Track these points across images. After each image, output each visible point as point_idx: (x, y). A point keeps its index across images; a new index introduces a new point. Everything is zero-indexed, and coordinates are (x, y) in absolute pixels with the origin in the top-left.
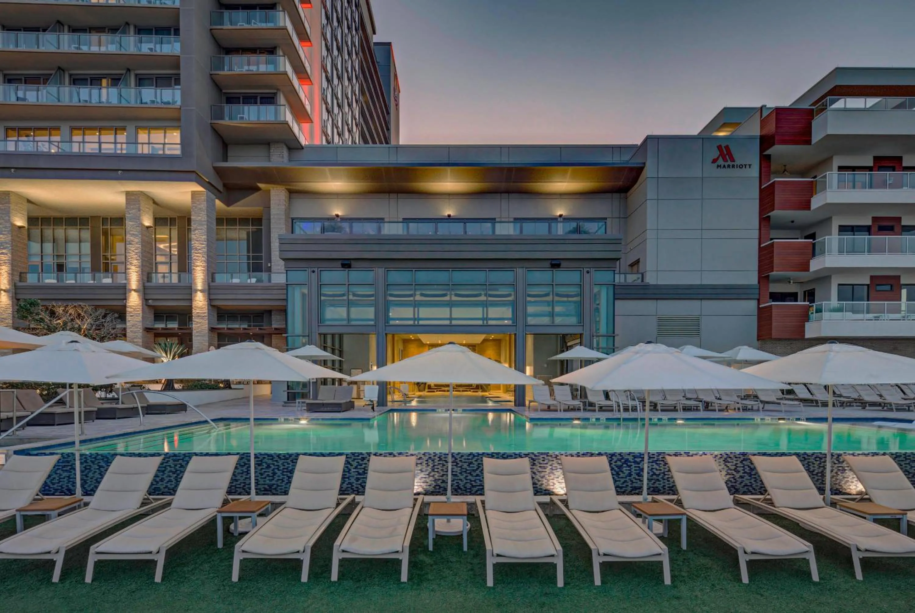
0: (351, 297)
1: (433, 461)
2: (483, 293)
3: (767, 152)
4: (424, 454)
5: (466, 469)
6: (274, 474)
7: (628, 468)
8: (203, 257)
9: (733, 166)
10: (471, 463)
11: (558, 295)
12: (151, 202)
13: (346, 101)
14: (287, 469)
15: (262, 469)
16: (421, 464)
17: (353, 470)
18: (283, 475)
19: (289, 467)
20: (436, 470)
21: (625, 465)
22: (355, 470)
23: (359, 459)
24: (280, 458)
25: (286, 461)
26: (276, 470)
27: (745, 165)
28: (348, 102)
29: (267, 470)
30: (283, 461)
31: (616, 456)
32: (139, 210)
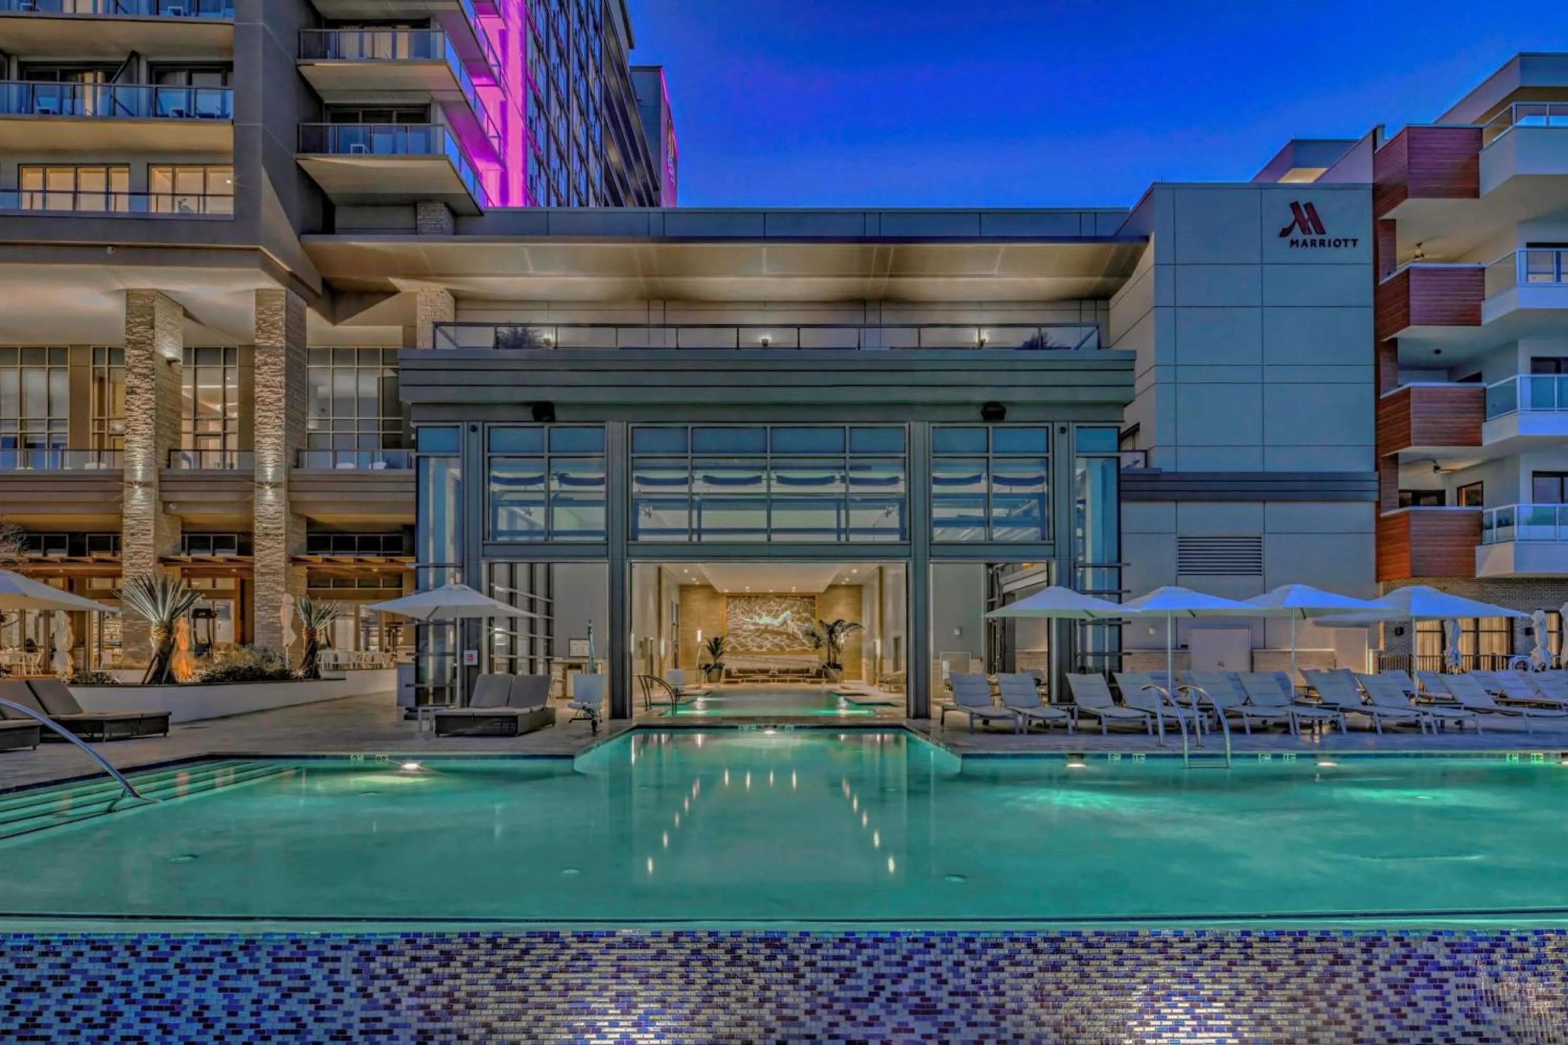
0: (555, 485)
1: (708, 962)
2: (837, 476)
3: (1388, 216)
4: (675, 938)
5: (830, 994)
6: (112, 1016)
7: (1436, 993)
8: (278, 418)
9: (1322, 243)
10: (850, 972)
11: (998, 480)
12: (180, 313)
13: (575, 150)
14: (161, 996)
15: (67, 996)
16: (662, 976)
17: (407, 1001)
18: (145, 1020)
19: (169, 990)
20: (718, 1000)
21: (1421, 981)
22: (414, 1001)
23: (433, 959)
24: (136, 954)
25: (157, 966)
26: (119, 1003)
27: (1346, 241)
28: (579, 154)
29: (85, 1002)
30: (148, 966)
31: (1385, 945)
32: (153, 328)
